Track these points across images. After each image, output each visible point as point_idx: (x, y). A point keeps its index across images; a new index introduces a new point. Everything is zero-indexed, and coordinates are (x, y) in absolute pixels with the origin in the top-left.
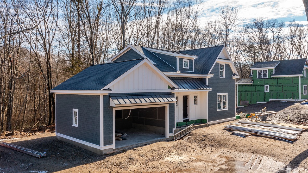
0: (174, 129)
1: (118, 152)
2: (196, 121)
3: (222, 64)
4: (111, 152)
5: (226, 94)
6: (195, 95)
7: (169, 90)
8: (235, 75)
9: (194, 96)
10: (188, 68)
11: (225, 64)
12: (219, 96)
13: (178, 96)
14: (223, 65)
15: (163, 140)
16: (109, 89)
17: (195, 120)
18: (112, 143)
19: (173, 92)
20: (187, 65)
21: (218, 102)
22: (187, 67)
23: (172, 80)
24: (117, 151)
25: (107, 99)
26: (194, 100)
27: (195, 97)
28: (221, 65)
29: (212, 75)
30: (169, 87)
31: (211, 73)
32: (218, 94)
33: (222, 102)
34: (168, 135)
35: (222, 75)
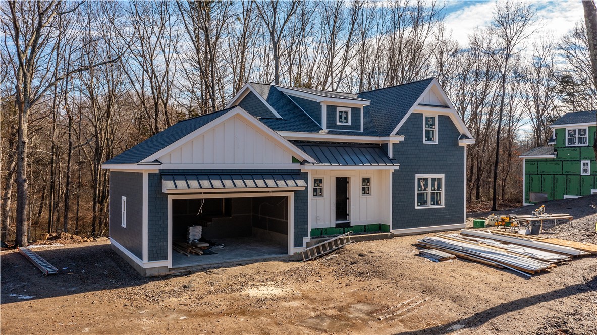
0: (306, 240)
1: (178, 274)
2: (367, 227)
3: (430, 115)
4: (163, 273)
5: (443, 176)
6: (366, 176)
7: (296, 166)
8: (464, 136)
9: (364, 180)
10: (349, 123)
11: (439, 116)
12: (422, 179)
13: (324, 178)
14: (433, 118)
15: (281, 259)
16: (157, 161)
17: (365, 225)
18: (166, 258)
19: (304, 168)
20: (346, 118)
21: (418, 191)
22: (347, 122)
23: (301, 147)
24: (177, 272)
25: (157, 179)
26: (361, 186)
27: (366, 181)
28: (427, 118)
29: (402, 138)
30: (294, 160)
31: (397, 134)
32: (418, 176)
33: (429, 191)
34: (292, 250)
35: (431, 137)
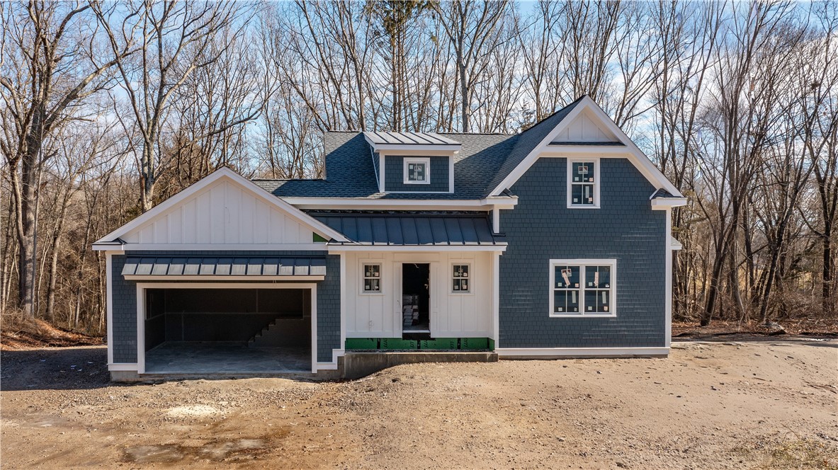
0: (338, 353)
2: (462, 342)
3: (582, 160)
5: (612, 263)
6: (461, 262)
8: (665, 194)
9: (456, 268)
10: (428, 181)
11: (602, 160)
12: (564, 267)
13: (381, 264)
14: (589, 165)
17: (459, 339)
18: (135, 360)
20: (422, 174)
22: (423, 179)
26: (452, 278)
27: (461, 270)
30: (317, 238)
31: (505, 193)
33: (582, 288)
35: (587, 196)
